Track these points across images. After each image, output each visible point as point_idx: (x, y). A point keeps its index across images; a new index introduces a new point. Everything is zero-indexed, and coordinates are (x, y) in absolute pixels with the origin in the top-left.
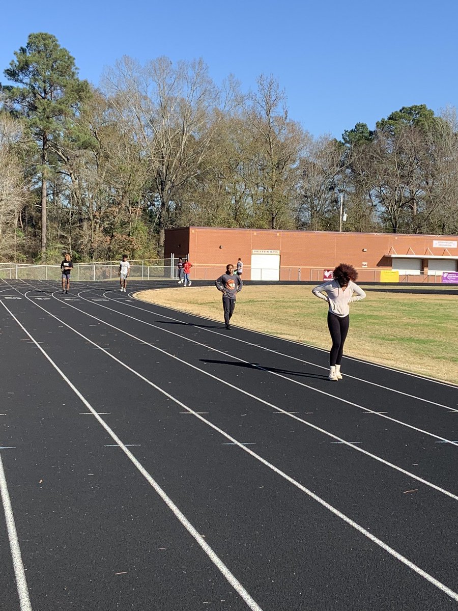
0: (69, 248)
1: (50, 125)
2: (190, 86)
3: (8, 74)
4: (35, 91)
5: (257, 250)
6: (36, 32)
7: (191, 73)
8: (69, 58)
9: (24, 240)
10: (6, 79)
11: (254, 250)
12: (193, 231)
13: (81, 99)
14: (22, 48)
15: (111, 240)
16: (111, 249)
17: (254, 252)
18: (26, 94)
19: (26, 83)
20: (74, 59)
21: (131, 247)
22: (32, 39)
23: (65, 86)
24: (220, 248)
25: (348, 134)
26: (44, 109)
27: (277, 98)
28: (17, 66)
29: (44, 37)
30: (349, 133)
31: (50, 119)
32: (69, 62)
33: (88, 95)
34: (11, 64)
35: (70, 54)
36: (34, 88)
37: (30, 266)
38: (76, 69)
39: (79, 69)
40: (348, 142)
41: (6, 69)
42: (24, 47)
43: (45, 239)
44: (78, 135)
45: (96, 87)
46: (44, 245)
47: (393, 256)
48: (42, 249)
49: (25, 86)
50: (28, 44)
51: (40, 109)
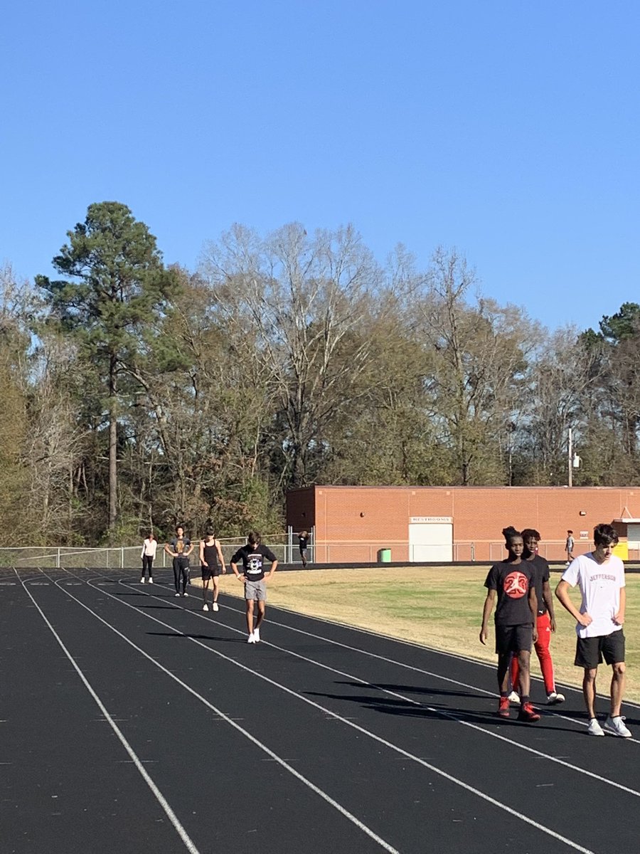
0: (150, 523)
1: (119, 339)
2: (334, 268)
3: (58, 263)
4: (98, 288)
5: (417, 518)
6: (100, 201)
7: (335, 247)
8: (148, 237)
9: (83, 511)
10: (56, 271)
11: (412, 518)
12: (321, 493)
13: (167, 297)
14: (78, 225)
15: (212, 507)
16: (212, 521)
17: (413, 521)
18: (85, 293)
19: (85, 276)
20: (155, 238)
21: (241, 518)
22: (94, 212)
23: (141, 280)
24: (361, 515)
25: (608, 321)
26: (112, 315)
27: (464, 281)
28: (71, 252)
29: (112, 208)
30: (610, 319)
31: (121, 329)
32: (148, 244)
33: (176, 290)
34: (62, 251)
35: (150, 232)
36: (97, 283)
37: (90, 550)
38: (158, 252)
39: (162, 253)
40: (610, 335)
41: (56, 256)
42: (82, 223)
43: (115, 510)
44: (163, 351)
45: (191, 273)
46: (112, 518)
47: (625, 520)
48: (110, 526)
49: (83, 280)
50: (88, 219)
51: (106, 315)
